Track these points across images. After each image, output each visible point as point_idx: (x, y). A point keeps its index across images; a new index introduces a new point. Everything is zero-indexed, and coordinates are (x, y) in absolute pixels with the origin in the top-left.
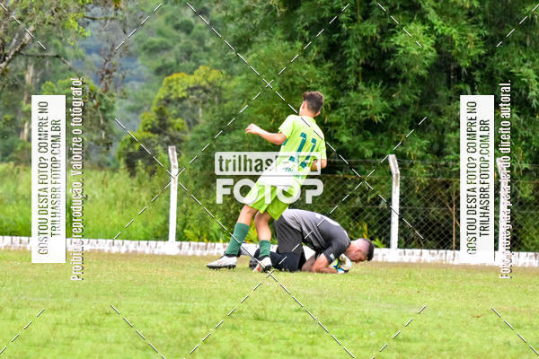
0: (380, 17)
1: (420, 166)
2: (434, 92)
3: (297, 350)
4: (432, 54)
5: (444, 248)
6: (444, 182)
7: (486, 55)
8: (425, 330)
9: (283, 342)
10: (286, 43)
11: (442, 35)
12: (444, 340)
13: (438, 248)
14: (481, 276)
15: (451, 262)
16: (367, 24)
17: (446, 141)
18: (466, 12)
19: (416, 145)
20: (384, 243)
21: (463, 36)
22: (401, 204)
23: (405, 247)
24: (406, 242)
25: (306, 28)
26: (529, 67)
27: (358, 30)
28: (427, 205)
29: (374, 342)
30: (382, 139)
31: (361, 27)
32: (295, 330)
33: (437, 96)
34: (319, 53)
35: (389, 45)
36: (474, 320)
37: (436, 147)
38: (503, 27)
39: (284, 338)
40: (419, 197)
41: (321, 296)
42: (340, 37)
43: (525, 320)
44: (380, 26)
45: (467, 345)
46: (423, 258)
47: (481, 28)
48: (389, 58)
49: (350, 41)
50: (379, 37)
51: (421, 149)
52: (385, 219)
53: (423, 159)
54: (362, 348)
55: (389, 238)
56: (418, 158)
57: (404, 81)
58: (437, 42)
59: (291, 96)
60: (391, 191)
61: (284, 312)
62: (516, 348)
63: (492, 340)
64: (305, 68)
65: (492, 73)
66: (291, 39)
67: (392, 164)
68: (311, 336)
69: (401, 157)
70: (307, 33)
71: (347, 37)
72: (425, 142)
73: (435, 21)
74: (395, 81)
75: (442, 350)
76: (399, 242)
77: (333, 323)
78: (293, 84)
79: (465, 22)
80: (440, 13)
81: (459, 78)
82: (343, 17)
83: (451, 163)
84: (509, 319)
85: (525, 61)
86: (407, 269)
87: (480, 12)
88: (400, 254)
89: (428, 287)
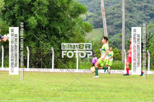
0: (24, 15)
1: (34, 49)
2: (37, 32)
3: (5, 91)
4: (37, 24)
5: (39, 68)
6: (39, 53)
7: (49, 24)
8: (35, 87)
9: (2, 90)
10: (3, 21)
11: (39, 19)
12: (39, 89)
13: (38, 68)
14: (48, 74)
15: (41, 71)
16: (21, 17)
17: (40, 43)
18: (44, 14)
19: (33, 44)
20: (26, 67)
21: (44, 19)
22: (30, 58)
23: (31, 68)
24: (31, 67)
25: (7, 18)
26: (59, 27)
27: (19, 18)
28: (35, 58)
29: (23, 90)
30: (25, 43)
31: (20, 17)
32: (5, 87)
33: (38, 33)
34: (10, 23)
35: (27, 22)
36: (46, 84)
37: (38, 45)
38: (53, 17)
39: (2, 89)
40: (34, 56)
41: (11, 79)
42: (15, 20)
43: (58, 84)
44: (25, 17)
45: (45, 90)
46: (34, 70)
47: (48, 18)
48: (27, 24)
49: (18, 21)
50: (24, 20)
51: (34, 45)
52: (26, 61)
53: (34, 48)
54: (21, 91)
55: (27, 66)
56: (33, 47)
57: (30, 30)
58: (38, 21)
59: (4, 33)
60: (27, 55)
61: (2, 83)
62: (56, 91)
63: (50, 89)
64: (7, 27)
65: (50, 28)
66: (4, 20)
67: (27, 49)
68: (9, 88)
69: (30, 47)
70: (8, 19)
71: (17, 20)
72: (35, 44)
73: (37, 16)
74: (28, 30)
75: (39, 91)
76: (29, 67)
77: (14, 85)
78: (4, 30)
79: (44, 16)
80: (38, 14)
81: (43, 29)
82: (16, 15)
83: (41, 48)
84: (54, 84)
85: (58, 25)
86: (31, 73)
87: (47, 14)
88: (29, 69)
89: (36, 77)
